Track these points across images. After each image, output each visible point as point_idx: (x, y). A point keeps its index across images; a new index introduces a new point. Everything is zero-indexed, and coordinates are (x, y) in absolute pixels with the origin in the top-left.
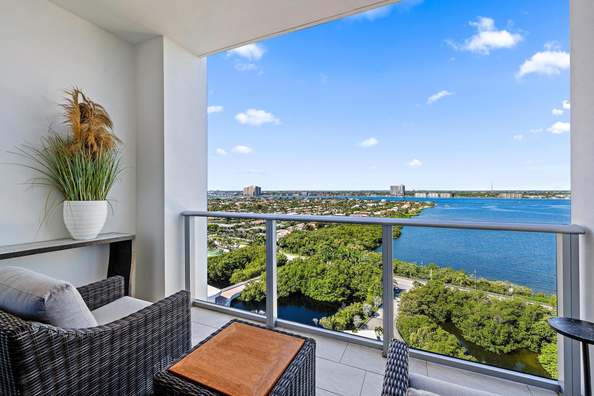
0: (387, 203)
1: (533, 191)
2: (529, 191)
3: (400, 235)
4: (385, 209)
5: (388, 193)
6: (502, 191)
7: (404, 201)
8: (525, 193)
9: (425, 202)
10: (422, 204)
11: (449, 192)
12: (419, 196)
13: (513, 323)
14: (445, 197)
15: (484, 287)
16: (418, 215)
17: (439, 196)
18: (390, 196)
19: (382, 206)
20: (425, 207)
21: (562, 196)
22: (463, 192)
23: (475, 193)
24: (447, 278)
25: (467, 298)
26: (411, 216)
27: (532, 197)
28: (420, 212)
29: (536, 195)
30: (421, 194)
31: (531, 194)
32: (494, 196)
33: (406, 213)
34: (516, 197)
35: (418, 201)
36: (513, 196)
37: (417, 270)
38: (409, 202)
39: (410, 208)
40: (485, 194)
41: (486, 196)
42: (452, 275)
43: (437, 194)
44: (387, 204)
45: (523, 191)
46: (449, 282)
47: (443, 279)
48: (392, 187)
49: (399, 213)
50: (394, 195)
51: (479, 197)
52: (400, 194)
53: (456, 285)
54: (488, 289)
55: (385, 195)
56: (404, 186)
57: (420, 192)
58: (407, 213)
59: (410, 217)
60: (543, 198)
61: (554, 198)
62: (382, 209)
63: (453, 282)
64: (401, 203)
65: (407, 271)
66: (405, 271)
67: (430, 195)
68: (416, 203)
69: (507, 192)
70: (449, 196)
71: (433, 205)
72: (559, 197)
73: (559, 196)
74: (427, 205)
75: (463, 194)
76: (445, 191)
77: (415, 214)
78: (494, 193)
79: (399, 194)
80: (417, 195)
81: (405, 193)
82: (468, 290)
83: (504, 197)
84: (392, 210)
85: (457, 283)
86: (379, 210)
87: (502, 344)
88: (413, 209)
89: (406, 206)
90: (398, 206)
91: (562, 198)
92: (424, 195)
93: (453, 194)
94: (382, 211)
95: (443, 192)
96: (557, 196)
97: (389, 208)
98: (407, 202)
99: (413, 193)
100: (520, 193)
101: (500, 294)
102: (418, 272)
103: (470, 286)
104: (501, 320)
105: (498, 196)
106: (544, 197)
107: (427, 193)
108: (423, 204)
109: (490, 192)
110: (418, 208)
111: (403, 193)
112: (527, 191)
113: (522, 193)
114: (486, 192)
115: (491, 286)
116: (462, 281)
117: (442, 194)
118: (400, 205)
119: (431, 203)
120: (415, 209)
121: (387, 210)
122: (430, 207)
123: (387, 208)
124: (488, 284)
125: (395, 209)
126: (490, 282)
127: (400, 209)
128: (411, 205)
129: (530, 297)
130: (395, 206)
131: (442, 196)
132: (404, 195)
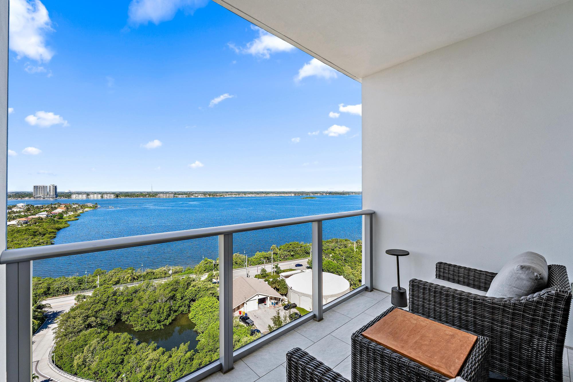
0: (29, 208)
1: (181, 192)
2: (178, 192)
4: (26, 216)
5: (29, 195)
6: (160, 192)
7: (55, 204)
8: (175, 193)
9: (86, 204)
10: (81, 207)
11: (113, 193)
13: (173, 298)
14: (109, 198)
15: (149, 277)
17: (102, 197)
18: (32, 199)
19: (20, 212)
20: (85, 210)
22: (127, 193)
23: (138, 193)
24: (115, 279)
25: (136, 292)
27: (180, 196)
29: (182, 195)
30: (80, 196)
31: (179, 194)
32: (154, 196)
33: (59, 219)
34: (170, 197)
35: (76, 204)
36: (168, 196)
37: (79, 282)
38: (64, 206)
39: (66, 212)
40: (146, 195)
41: (147, 196)
42: (121, 275)
43: (99, 196)
44: (28, 210)
45: (174, 192)
46: (117, 283)
47: (111, 282)
48: (36, 187)
49: (49, 219)
50: (40, 197)
51: (142, 197)
52: (50, 196)
53: (124, 284)
54: (153, 277)
55: (23, 197)
56: (56, 187)
57: (79, 193)
58: (61, 218)
59: (67, 222)
61: (192, 197)
62: (20, 217)
63: (121, 282)
64: (52, 207)
65: (65, 287)
66: (63, 288)
67: (91, 197)
68: (74, 206)
69: (163, 193)
70: (112, 196)
71: (96, 207)
72: (195, 196)
73: (195, 195)
74: (88, 207)
75: (127, 195)
76: (109, 192)
77: (73, 219)
78: (154, 194)
79: (48, 196)
80: (74, 197)
81: (57, 195)
82: (136, 285)
83: (161, 196)
84: (37, 216)
85: (125, 282)
86: (14, 219)
87: (165, 319)
88: (69, 213)
89: (59, 210)
90: (47, 211)
92: (84, 197)
93: (117, 195)
94: (19, 220)
95: (107, 193)
96: (194, 195)
97: (32, 215)
98: (61, 206)
99: (69, 195)
100: (172, 193)
101: (162, 278)
102: (81, 284)
103: (137, 280)
104: (165, 299)
105: (157, 196)
106: (187, 196)
107: (88, 194)
108: (83, 207)
109: (150, 192)
110: (76, 211)
111: (53, 195)
112: (176, 192)
113: (174, 194)
114: (147, 192)
115: (155, 274)
116: (130, 278)
117: (105, 195)
118: (50, 209)
119: (94, 204)
120: (72, 213)
121: (28, 217)
122: (91, 209)
123: (28, 214)
124: (153, 273)
125: (43, 215)
126: (154, 271)
127: (51, 215)
128: (68, 208)
129: (182, 273)
130: (42, 212)
131: (105, 197)
132: (56, 197)
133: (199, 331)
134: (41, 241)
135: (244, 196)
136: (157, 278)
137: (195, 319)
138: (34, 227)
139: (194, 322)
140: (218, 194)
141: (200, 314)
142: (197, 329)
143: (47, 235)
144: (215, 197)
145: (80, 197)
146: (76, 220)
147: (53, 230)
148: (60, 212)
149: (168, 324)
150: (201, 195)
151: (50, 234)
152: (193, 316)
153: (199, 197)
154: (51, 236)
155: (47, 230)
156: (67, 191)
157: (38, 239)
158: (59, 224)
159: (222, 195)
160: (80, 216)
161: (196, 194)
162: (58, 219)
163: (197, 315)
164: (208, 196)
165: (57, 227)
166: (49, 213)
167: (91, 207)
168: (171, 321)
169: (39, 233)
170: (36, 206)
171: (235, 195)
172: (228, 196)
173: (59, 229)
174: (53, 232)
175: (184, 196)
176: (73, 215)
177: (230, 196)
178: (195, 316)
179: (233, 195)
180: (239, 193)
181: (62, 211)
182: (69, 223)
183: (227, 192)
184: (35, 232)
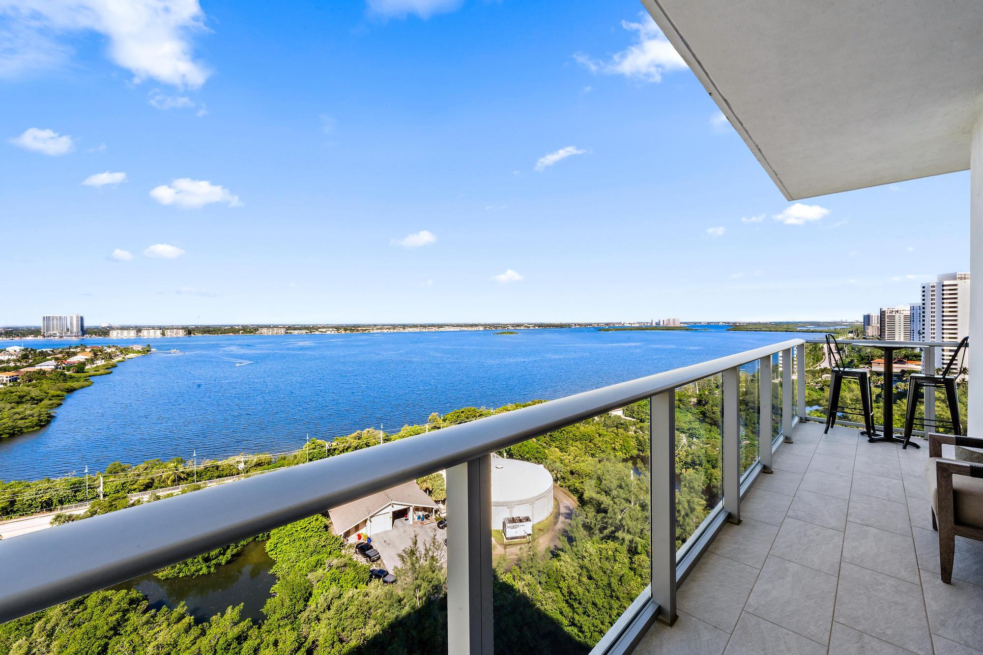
1: (299, 325)
2: (294, 325)
3: (48, 422)
4: (16, 368)
5: (35, 332)
6: (263, 325)
7: (77, 347)
8: (289, 328)
10: (121, 351)
11: (183, 328)
12: (119, 335)
14: (175, 336)
15: (208, 474)
16: (110, 373)
17: (163, 334)
18: (40, 338)
19: (8, 361)
20: (127, 356)
21: (324, 330)
22: (208, 327)
23: (226, 328)
24: (143, 481)
26: (90, 376)
27: (296, 332)
28: (114, 366)
29: (300, 329)
30: (125, 332)
31: (295, 329)
32: (252, 332)
33: (77, 372)
34: (279, 332)
35: (113, 346)
36: (275, 331)
37: (73, 489)
38: (91, 350)
39: (92, 361)
40: (240, 330)
41: (240, 332)
43: (159, 332)
44: (25, 357)
45: (288, 325)
46: (147, 487)
47: (133, 487)
48: (48, 319)
49: (56, 373)
50: (53, 335)
52: (72, 333)
53: (160, 488)
54: (216, 474)
55: (24, 336)
56: (83, 319)
57: (123, 328)
58: (80, 370)
59: (88, 378)
60: (307, 333)
61: (317, 333)
62: (6, 370)
63: (156, 484)
64: (68, 352)
65: (46, 497)
66: (40, 500)
67: (145, 334)
68: (108, 351)
69: (268, 327)
70: (181, 333)
71: (148, 351)
72: (322, 332)
73: (321, 330)
74: (133, 351)
75: (208, 330)
76: (175, 326)
77: (102, 371)
78: (253, 328)
79: (69, 333)
80: (114, 335)
81: (84, 331)
83: (265, 332)
84: (37, 368)
85: (163, 484)
88: (97, 362)
89: (80, 358)
90: (57, 359)
91: (325, 332)
92: (132, 334)
93: (189, 331)
95: (172, 328)
96: (320, 330)
97: (30, 366)
98: (85, 350)
99: (104, 332)
100: (284, 328)
102: (77, 491)
103: (186, 480)
105: (257, 332)
106: (307, 331)
107: (139, 330)
108: (125, 351)
110: (110, 358)
111: (78, 332)
112: (292, 325)
113: (286, 328)
114: (242, 326)
115: (220, 469)
116: (172, 477)
117: (169, 331)
118: (63, 356)
119: (144, 347)
120: (103, 362)
121: (21, 370)
122: (140, 355)
123: (23, 365)
124: (215, 468)
125: (48, 366)
126: (219, 463)
127: (64, 365)
128: (95, 354)
129: (269, 466)
130: (48, 360)
131: (169, 335)
132: (83, 335)
133: (279, 574)
134: (28, 412)
135: (402, 330)
136: (224, 475)
137: (275, 552)
138: (23, 388)
139: (273, 557)
140: (360, 328)
141: (285, 542)
142: (276, 571)
143: (46, 402)
144: (354, 332)
145: (125, 335)
146: (107, 374)
147: (59, 393)
148: (81, 360)
149: (223, 562)
150: (331, 329)
151: (52, 400)
152: (273, 546)
153: (328, 333)
154: (53, 404)
155: (48, 393)
156: (104, 325)
157: (22, 410)
158: (73, 382)
159: (365, 330)
160: (117, 366)
161: (323, 327)
162: (75, 372)
163: (279, 545)
164: (343, 332)
165: (67, 387)
166: (59, 363)
167: (139, 352)
168: (229, 558)
169: (29, 398)
170: (40, 350)
171: (387, 330)
172: (376, 331)
173: (71, 391)
174: (58, 396)
175: (303, 331)
176: (104, 365)
177: (379, 331)
178: (276, 547)
179: (384, 330)
180: (394, 326)
181: (86, 359)
182: (92, 379)
183: (375, 326)
184: (21, 397)
